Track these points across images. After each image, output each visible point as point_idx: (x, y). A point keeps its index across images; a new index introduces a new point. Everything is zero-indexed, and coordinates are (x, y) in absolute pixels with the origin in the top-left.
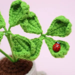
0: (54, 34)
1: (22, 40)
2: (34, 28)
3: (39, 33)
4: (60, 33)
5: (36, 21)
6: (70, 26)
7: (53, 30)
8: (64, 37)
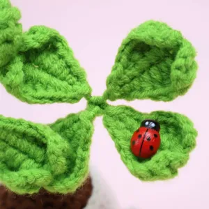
0: (133, 93)
1: (14, 131)
2: (55, 81)
3: (75, 99)
4: (154, 88)
5: (61, 57)
6: (185, 57)
7: (127, 79)
8: (168, 101)
